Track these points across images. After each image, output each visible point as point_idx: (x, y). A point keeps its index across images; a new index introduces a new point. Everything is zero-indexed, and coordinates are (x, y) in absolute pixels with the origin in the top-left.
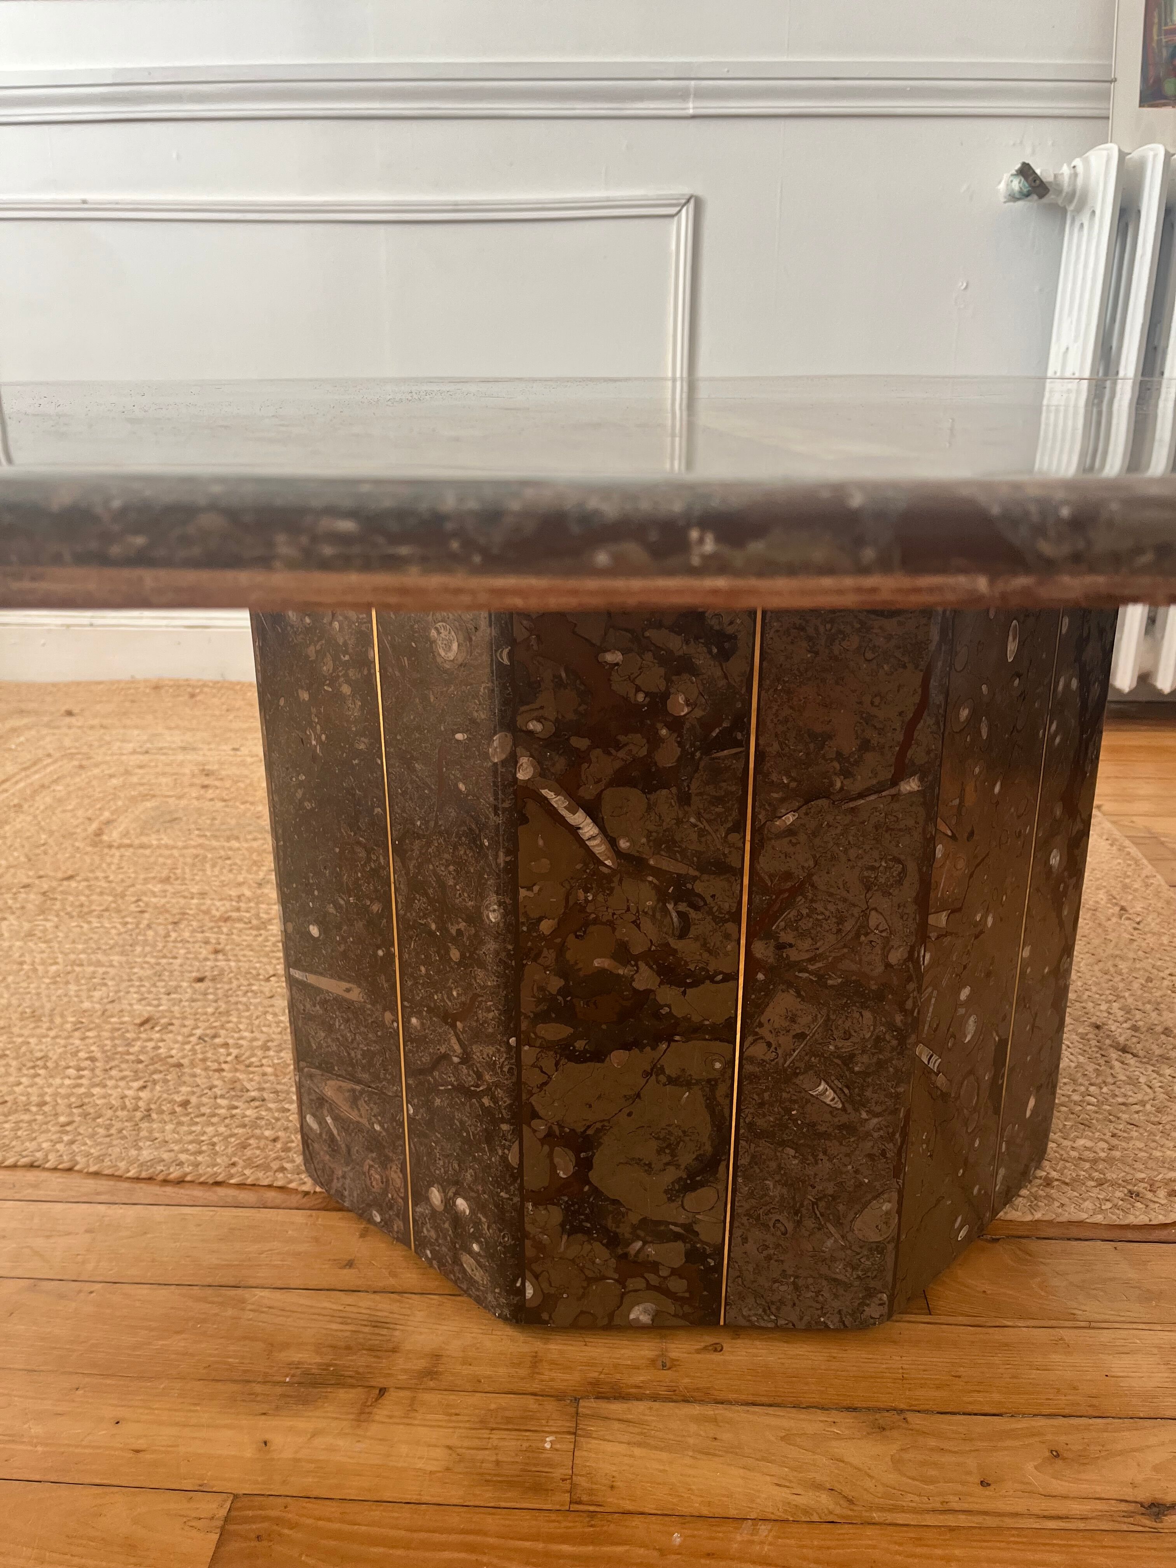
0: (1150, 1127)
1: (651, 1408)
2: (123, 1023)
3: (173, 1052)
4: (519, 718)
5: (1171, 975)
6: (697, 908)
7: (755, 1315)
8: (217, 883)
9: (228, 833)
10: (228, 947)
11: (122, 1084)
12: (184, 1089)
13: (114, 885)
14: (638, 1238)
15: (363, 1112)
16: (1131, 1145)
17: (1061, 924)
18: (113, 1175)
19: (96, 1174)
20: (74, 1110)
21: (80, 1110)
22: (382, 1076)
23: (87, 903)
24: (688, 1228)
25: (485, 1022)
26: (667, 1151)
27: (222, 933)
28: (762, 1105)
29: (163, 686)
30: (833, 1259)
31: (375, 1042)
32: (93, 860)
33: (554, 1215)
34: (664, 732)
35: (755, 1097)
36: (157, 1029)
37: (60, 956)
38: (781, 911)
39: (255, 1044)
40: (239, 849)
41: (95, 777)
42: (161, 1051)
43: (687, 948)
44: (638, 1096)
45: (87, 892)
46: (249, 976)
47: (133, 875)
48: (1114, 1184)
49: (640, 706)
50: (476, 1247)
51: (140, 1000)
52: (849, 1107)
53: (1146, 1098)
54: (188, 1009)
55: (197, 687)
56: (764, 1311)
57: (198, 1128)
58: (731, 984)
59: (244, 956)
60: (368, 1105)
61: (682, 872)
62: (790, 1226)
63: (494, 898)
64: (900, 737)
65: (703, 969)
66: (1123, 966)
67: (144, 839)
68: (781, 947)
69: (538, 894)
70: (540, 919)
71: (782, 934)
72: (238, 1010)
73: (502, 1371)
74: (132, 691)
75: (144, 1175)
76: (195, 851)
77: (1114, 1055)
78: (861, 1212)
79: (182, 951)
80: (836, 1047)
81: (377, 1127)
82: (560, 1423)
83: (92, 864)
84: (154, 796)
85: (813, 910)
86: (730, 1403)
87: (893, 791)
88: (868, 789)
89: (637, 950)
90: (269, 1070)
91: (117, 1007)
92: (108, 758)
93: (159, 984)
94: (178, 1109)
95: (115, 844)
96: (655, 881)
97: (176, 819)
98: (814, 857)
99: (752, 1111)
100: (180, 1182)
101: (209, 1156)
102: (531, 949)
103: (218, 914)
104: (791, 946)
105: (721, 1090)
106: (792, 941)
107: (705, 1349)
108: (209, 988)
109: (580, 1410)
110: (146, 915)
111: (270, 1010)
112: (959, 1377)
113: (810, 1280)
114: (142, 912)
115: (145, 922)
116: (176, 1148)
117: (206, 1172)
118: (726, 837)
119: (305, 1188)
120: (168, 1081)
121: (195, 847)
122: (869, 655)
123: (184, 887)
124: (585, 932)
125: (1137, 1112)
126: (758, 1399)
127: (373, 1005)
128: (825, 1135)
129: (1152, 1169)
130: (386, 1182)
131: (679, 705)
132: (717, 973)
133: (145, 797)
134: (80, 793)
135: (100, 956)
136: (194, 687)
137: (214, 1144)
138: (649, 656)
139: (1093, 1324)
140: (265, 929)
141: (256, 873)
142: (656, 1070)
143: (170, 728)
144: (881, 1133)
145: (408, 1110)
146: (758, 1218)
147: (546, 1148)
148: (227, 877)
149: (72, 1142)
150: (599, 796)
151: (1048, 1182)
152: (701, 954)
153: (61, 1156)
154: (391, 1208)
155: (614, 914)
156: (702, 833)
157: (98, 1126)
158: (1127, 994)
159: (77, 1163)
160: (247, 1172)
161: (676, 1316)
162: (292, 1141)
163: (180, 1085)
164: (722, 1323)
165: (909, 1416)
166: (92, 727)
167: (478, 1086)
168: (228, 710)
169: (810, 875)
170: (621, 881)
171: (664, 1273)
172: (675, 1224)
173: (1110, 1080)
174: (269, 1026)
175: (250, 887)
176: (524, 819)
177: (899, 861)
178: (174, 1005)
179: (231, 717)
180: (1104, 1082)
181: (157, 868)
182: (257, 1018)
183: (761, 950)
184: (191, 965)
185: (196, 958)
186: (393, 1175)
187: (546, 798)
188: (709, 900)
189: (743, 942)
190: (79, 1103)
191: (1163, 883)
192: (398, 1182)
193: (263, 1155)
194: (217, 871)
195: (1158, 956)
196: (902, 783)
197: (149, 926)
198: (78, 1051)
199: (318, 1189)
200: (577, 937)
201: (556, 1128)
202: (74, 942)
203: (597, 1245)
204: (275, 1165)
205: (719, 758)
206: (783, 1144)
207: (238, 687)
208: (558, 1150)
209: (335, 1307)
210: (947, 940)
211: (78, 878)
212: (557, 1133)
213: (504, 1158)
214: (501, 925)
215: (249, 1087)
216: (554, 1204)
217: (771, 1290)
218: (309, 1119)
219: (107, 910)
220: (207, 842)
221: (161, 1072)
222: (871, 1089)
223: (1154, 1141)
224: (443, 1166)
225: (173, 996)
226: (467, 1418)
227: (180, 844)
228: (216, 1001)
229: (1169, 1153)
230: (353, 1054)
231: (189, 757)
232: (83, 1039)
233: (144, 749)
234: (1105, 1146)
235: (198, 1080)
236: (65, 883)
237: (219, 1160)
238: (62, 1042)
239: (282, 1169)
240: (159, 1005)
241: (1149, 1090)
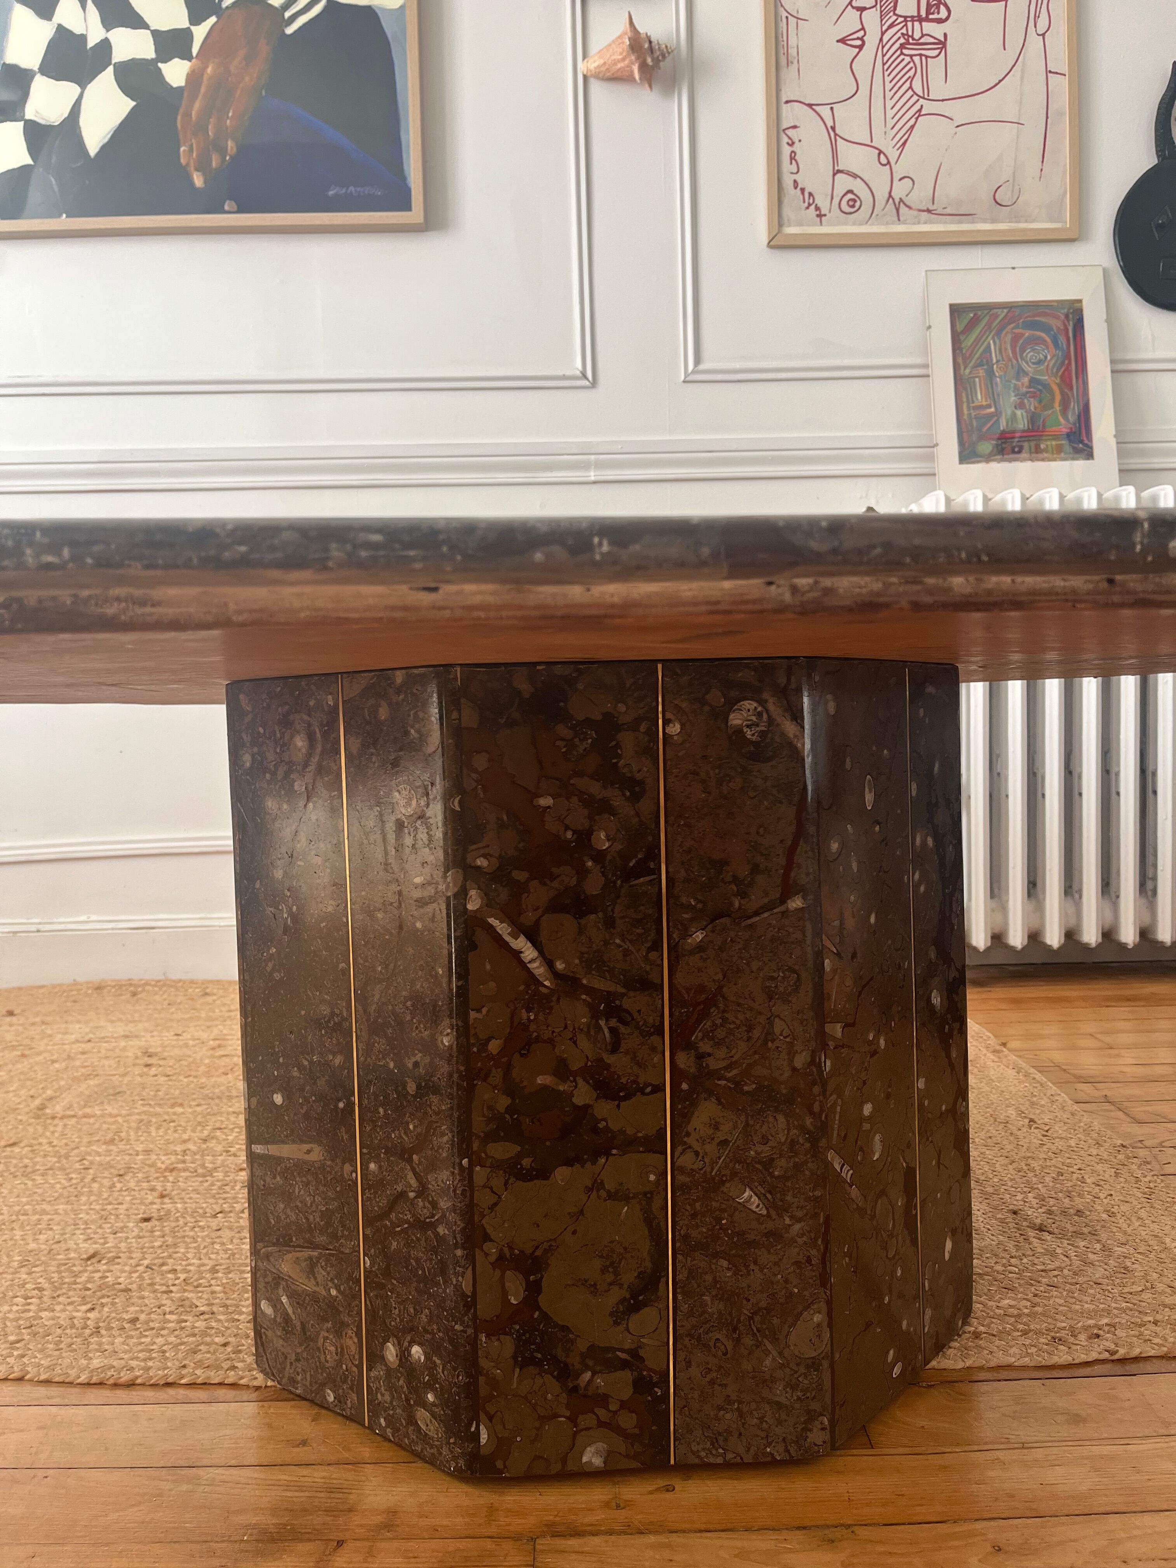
0: (1068, 1287)
1: (606, 1541)
2: (69, 1259)
3: (120, 1280)
4: (468, 856)
5: (1080, 1169)
6: (625, 1023)
7: (704, 1449)
8: (162, 1142)
9: (173, 1101)
10: (175, 1192)
11: (70, 1308)
12: (132, 1309)
13: (57, 1148)
14: (587, 1368)
15: (320, 1278)
16: (1051, 1302)
17: (952, 1066)
18: (63, 1382)
19: (47, 1382)
20: (23, 1331)
21: (29, 1330)
22: (340, 1234)
23: (31, 1164)
24: (634, 1353)
25: (439, 1148)
26: (611, 1270)
27: (168, 1182)
28: (694, 1216)
29: (105, 987)
30: (773, 1380)
31: (334, 1199)
32: (36, 1129)
33: (505, 1346)
34: (590, 864)
35: (688, 1207)
36: (104, 1262)
37: (5, 1208)
38: (698, 1022)
39: (203, 1268)
40: (183, 1113)
41: (37, 1063)
42: (109, 1279)
43: (619, 1063)
44: (581, 1212)
45: (31, 1155)
46: (195, 1214)
47: (77, 1140)
48: (1039, 1333)
49: (569, 842)
50: (430, 1397)
51: (86, 1240)
52: (773, 1213)
53: (1063, 1265)
54: (134, 1245)
55: (139, 986)
56: (712, 1444)
57: (148, 1340)
58: (659, 1095)
59: (191, 1198)
60: (325, 1270)
61: (612, 989)
62: (730, 1345)
63: (447, 1022)
64: (782, 861)
65: (634, 1082)
66: (1034, 1164)
67: (88, 1110)
68: (701, 1057)
69: (487, 1015)
70: (488, 1040)
71: (701, 1044)
72: (185, 1242)
73: (459, 1520)
74: (74, 993)
75: (94, 1380)
76: (138, 1117)
77: (1031, 1233)
78: (793, 1324)
79: (128, 1198)
80: (756, 1152)
81: (334, 1292)
82: (518, 1558)
83: (34, 1134)
84: (97, 1075)
85: (725, 1020)
86: (684, 1531)
87: (782, 908)
88: (762, 907)
89: (575, 1066)
90: (218, 1289)
91: (63, 1246)
92: (50, 1048)
93: (104, 1226)
94: (127, 1326)
95: (59, 1116)
96: (589, 999)
97: (119, 1093)
98: (722, 969)
99: (686, 1222)
100: (131, 1385)
101: (160, 1361)
102: (481, 1069)
103: (163, 1166)
104: (709, 1055)
105: (656, 1204)
106: (709, 1050)
107: (658, 1490)
108: (156, 1226)
109: (537, 1547)
110: (91, 1171)
111: (218, 1240)
112: (903, 1495)
113: (753, 1405)
114: (87, 1169)
115: (90, 1177)
116: (126, 1356)
117: (157, 1374)
118: (647, 954)
119: (255, 1383)
120: (116, 1303)
121: (139, 1114)
122: (752, 794)
123: (128, 1147)
124: (528, 1051)
125: (1056, 1276)
126: (711, 1527)
127: (333, 1161)
128: (754, 1244)
129: (1072, 1319)
130: (341, 1351)
131: (601, 840)
132: (647, 1085)
133: (87, 1077)
134: (22, 1077)
135: (45, 1206)
136: (136, 986)
137: (164, 1352)
138: (575, 799)
139: (1026, 1445)
140: (211, 1175)
141: (201, 1132)
142: (596, 1186)
143: (112, 1022)
144: (805, 1239)
145: (365, 1262)
146: (699, 1339)
147: (498, 1272)
148: (171, 1136)
149: (23, 1356)
150: (537, 922)
151: (977, 1335)
152: (631, 1068)
153: (12, 1367)
154: (345, 1381)
155: (553, 1032)
156: (626, 953)
157: (48, 1342)
158: (1040, 1186)
159: (28, 1372)
160: (198, 1372)
161: (627, 1456)
162: (243, 1345)
163: (128, 1306)
164: (672, 1462)
165: (855, 1528)
166: (33, 1024)
167: (433, 1216)
168: (169, 1004)
169: (720, 988)
170: (558, 999)
171: (613, 1407)
172: (622, 1351)
173: (1030, 1253)
174: (217, 1253)
175: (195, 1143)
176: (473, 946)
177: (794, 971)
178: (120, 1242)
179: (173, 1010)
180: (1024, 1255)
181: (101, 1133)
182: (205, 1247)
183: (685, 1060)
184: (137, 1209)
185: (142, 1203)
186: (349, 1342)
187: (492, 926)
188: (636, 1015)
189: (667, 1054)
190: (28, 1325)
191: (1067, 1099)
192: (353, 1349)
193: (214, 1357)
194: (161, 1132)
195: (1067, 1155)
196: (789, 901)
197: (94, 1180)
198: (26, 1284)
199: (270, 1383)
200: (522, 1055)
201: (506, 1250)
202: (18, 1196)
203: (548, 1378)
204: (226, 1365)
205: (636, 885)
206: (716, 1255)
207: (180, 984)
208: (509, 1273)
209: (290, 1478)
210: (844, 1051)
211: (22, 1145)
212: (508, 1256)
213: (458, 1287)
214: (455, 1047)
215: (198, 1304)
216: (506, 1334)
217: (717, 1419)
218: (264, 1305)
219: (51, 1169)
220: (151, 1110)
221: (109, 1297)
222: (790, 1193)
223: (1073, 1297)
224: (399, 1315)
225: (119, 1235)
226: (424, 1560)
227: (124, 1112)
228: (163, 1237)
229: (1086, 1306)
230: (311, 1217)
231: (131, 1043)
232: (29, 1274)
233: (87, 1038)
234: (1029, 1304)
235: (146, 1301)
236: (8, 1149)
237: (169, 1364)
238: (9, 1277)
239: (233, 1368)
240: (105, 1243)
241: (1065, 1259)
